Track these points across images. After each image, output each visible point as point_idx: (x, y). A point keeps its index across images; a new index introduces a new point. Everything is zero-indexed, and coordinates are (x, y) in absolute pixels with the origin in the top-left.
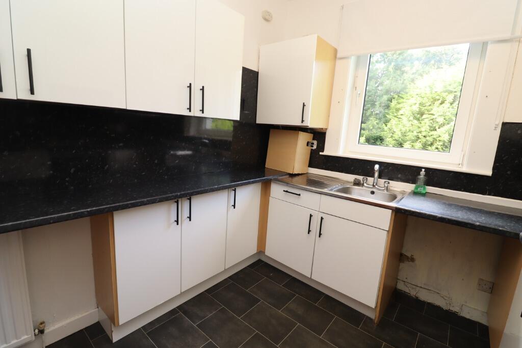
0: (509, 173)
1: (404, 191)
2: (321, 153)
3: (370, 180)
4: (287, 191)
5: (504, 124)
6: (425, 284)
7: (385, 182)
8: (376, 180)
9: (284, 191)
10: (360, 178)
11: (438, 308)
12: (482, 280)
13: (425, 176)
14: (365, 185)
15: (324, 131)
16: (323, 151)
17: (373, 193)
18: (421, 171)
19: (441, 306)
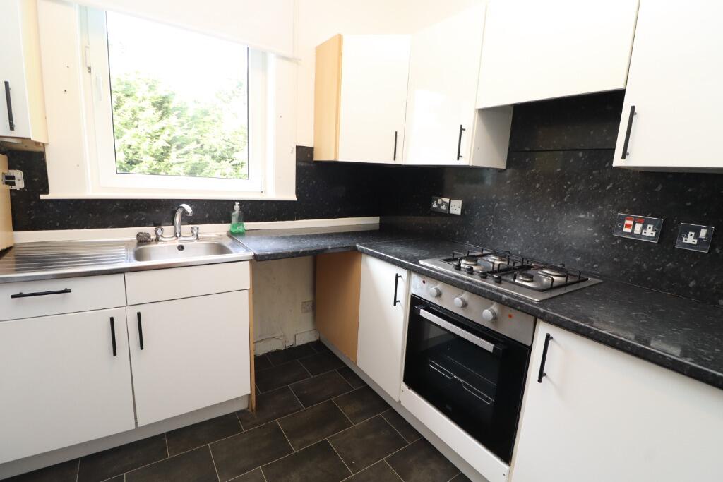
0: (307, 195)
1: (221, 236)
2: (43, 197)
3: (168, 229)
4: (21, 295)
5: (298, 147)
6: (260, 336)
7: (193, 228)
8: (178, 229)
9: (13, 297)
10: (149, 230)
11: (278, 352)
12: (305, 302)
13: (240, 210)
14: (161, 239)
15: (40, 149)
16: (47, 192)
17: (181, 248)
18: (235, 204)
19: (279, 348)
